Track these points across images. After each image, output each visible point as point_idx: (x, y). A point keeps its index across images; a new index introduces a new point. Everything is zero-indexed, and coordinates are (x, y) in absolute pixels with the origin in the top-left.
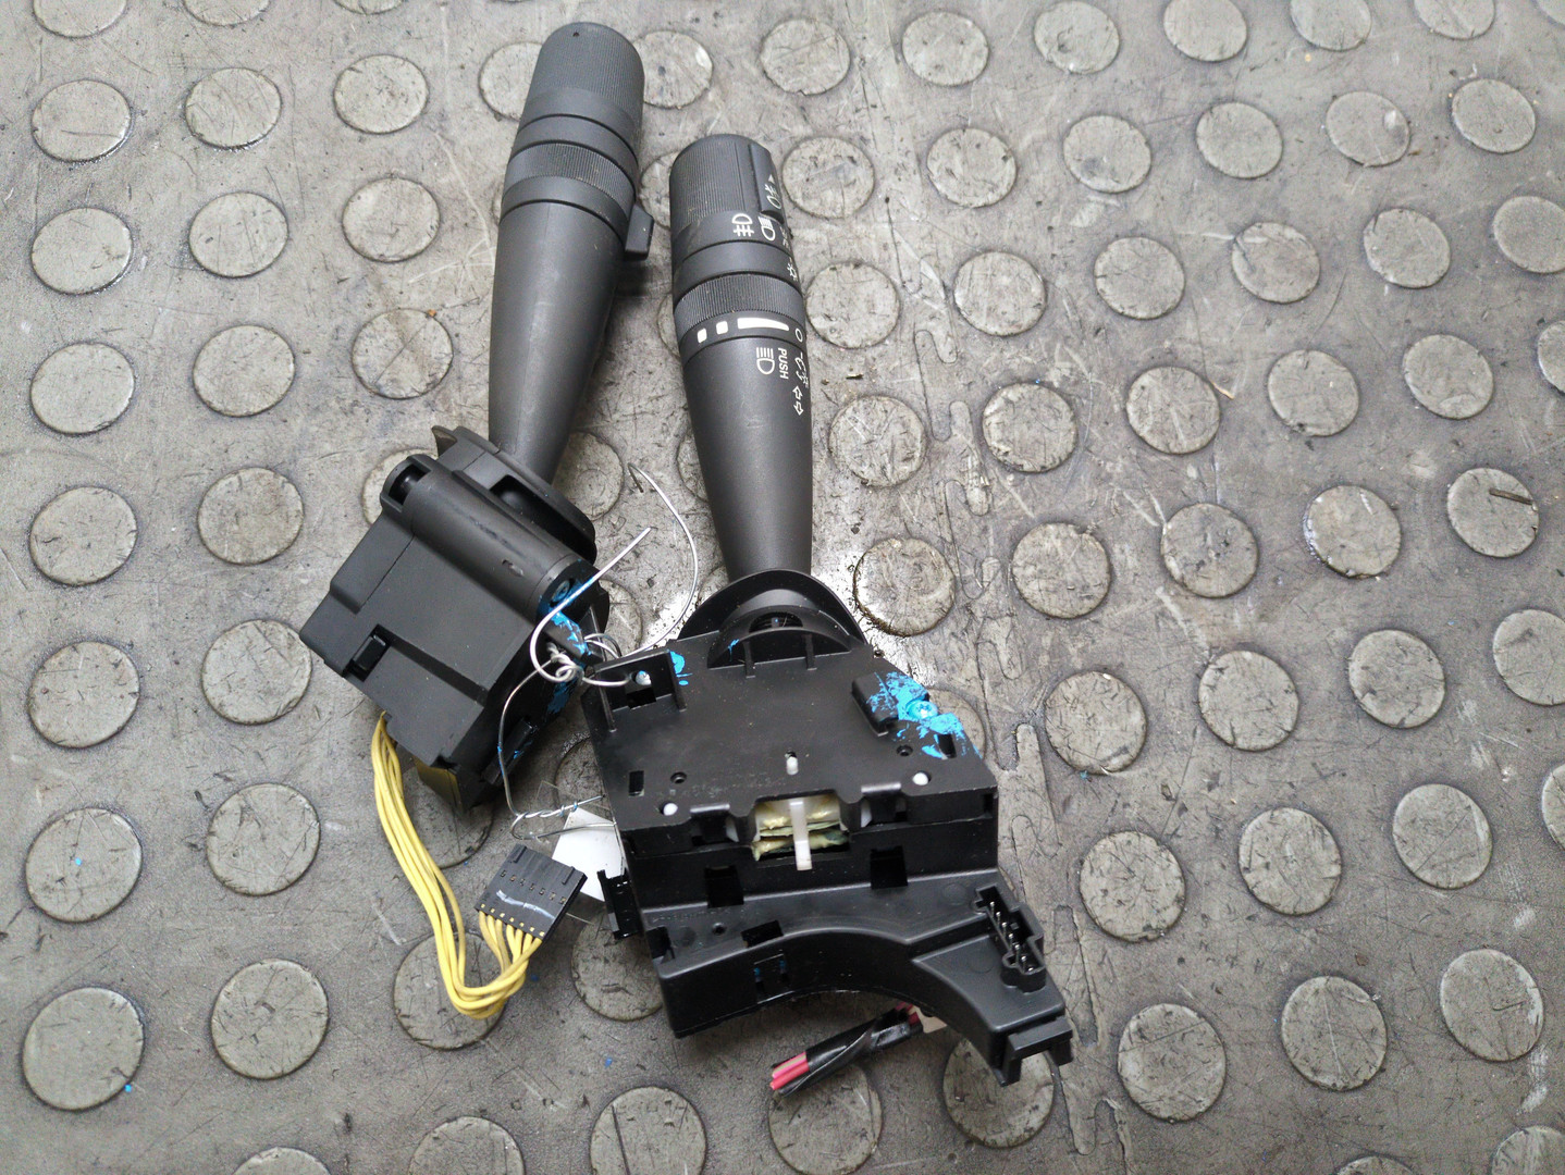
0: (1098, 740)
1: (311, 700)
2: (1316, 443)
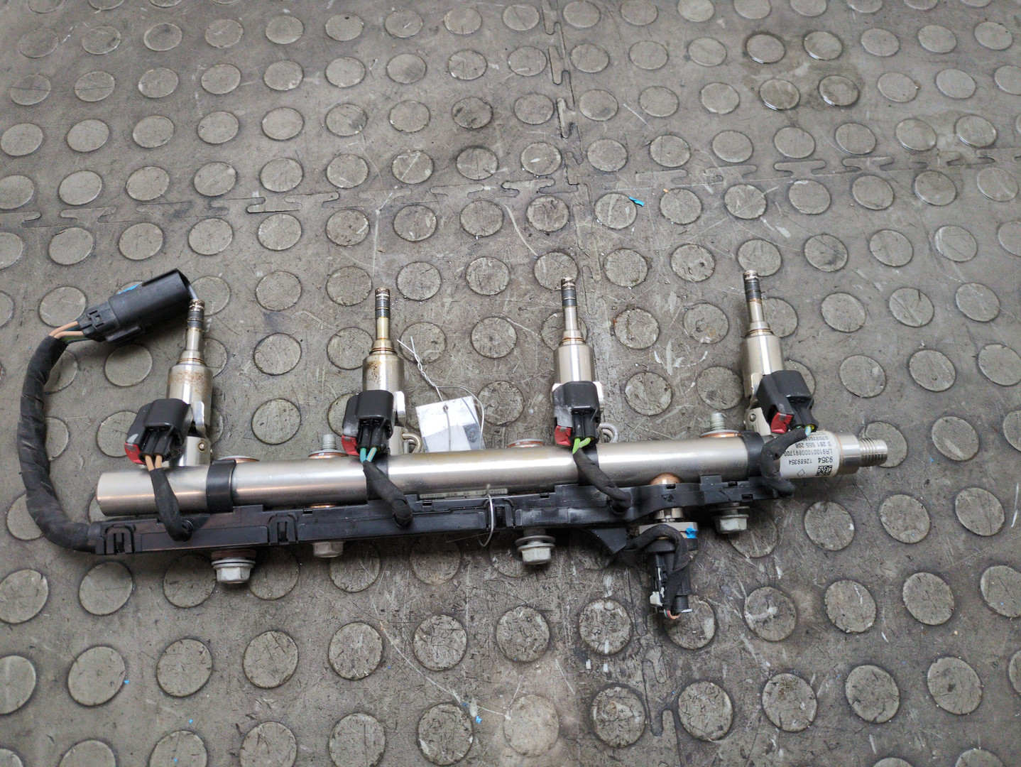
0: (706, 721)
1: (296, 676)
2: (830, 554)
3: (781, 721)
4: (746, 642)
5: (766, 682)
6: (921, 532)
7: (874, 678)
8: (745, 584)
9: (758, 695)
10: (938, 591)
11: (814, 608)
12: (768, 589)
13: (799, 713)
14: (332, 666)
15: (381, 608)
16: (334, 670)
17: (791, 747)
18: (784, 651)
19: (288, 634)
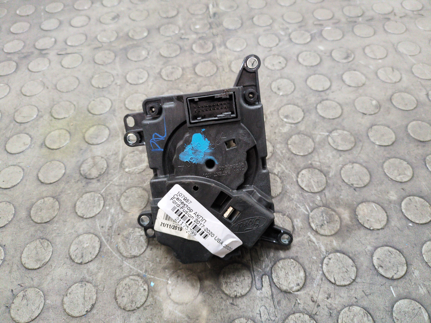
3: (335, 280)
4: (312, 237)
5: (324, 258)
6: (409, 176)
7: (390, 253)
8: (309, 206)
9: (320, 265)
10: (423, 205)
11: (350, 217)
12: (323, 208)
13: (346, 275)
14: (70, 257)
15: (102, 226)
16: (71, 259)
17: (342, 295)
18: (334, 241)
19: (48, 240)
